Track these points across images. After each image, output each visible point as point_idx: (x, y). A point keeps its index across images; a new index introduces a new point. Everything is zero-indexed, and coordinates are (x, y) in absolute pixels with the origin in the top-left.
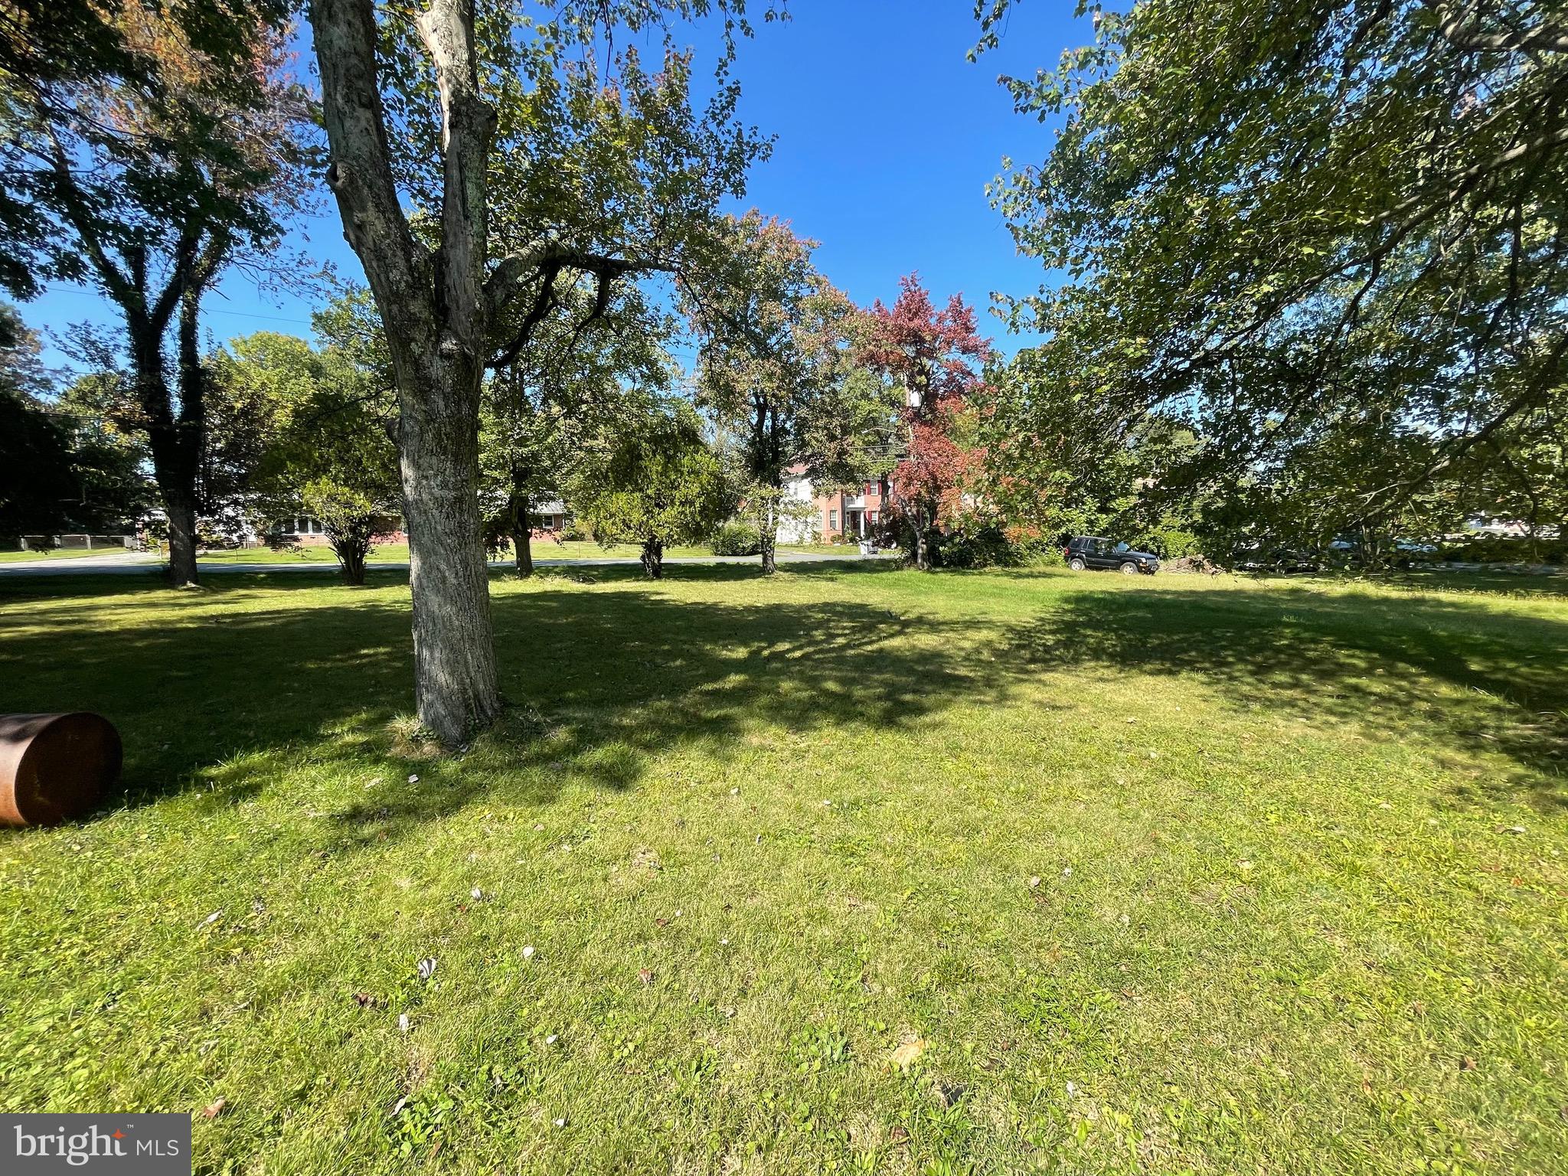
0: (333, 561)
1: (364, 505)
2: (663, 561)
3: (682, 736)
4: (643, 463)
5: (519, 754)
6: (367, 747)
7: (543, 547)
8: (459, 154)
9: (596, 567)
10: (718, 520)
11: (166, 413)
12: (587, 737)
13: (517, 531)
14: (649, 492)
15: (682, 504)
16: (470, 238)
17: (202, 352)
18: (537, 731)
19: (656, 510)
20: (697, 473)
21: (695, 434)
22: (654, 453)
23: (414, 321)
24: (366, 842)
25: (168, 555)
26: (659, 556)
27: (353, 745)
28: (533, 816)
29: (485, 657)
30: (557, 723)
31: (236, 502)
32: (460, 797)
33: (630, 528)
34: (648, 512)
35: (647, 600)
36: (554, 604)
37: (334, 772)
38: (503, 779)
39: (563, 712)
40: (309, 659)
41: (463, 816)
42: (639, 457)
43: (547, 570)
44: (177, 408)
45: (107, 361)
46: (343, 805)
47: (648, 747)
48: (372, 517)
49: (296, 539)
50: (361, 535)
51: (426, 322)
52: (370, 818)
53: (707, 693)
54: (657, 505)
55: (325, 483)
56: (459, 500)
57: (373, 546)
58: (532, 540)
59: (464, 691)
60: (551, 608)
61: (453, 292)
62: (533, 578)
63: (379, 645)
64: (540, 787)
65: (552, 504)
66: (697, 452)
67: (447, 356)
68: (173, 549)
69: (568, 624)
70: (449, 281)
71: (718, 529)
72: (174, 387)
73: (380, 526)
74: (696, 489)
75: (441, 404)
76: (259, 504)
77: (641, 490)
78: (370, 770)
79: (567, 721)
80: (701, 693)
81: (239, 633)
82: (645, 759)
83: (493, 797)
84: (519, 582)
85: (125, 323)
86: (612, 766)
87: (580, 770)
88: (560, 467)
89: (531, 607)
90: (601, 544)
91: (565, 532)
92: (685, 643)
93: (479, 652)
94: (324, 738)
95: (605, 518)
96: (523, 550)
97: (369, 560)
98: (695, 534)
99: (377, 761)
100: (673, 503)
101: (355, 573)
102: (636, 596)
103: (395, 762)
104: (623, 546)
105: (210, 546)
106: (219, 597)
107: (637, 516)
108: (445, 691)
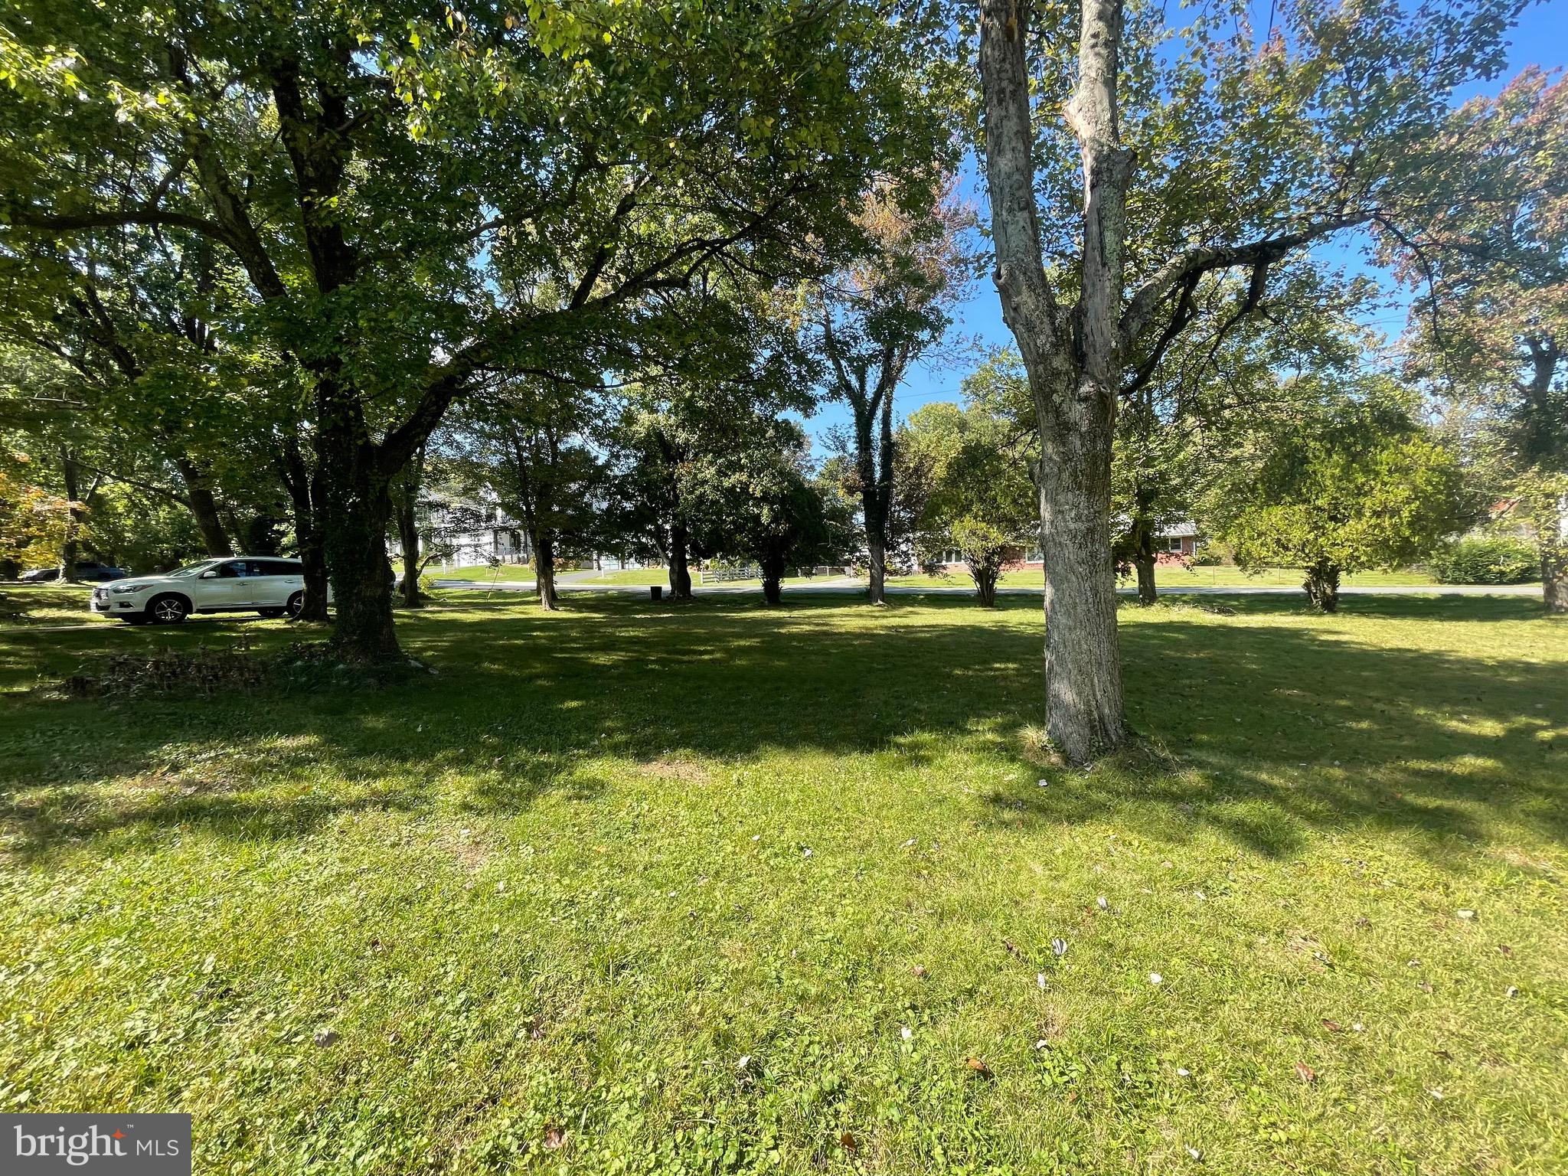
0: (971, 586)
1: (998, 537)
2: (1340, 590)
3: (1370, 819)
4: (1310, 468)
5: (1144, 785)
6: (1002, 748)
7: (1168, 573)
8: (1098, 210)
9: (1237, 596)
10: (1446, 532)
11: (872, 479)
12: (1225, 785)
13: (1140, 557)
14: (1319, 503)
15: (1377, 514)
16: (1107, 283)
17: (894, 429)
18: (1164, 766)
19: (1331, 525)
20: (1405, 471)
21: (1402, 417)
22: (1329, 453)
23: (1056, 374)
24: (1006, 824)
25: (868, 581)
26: (1334, 584)
27: (993, 743)
28: (1160, 851)
29: (1111, 682)
30: (1190, 764)
31: (908, 540)
32: (1085, 813)
33: (1287, 549)
34: (1317, 528)
35: (1313, 640)
36: (1182, 637)
37: (980, 762)
38: (1128, 805)
39: (1195, 754)
40: (956, 666)
41: (1088, 829)
42: (1305, 460)
43: (1174, 598)
44: (878, 475)
45: (844, 448)
46: (988, 790)
47: (1312, 818)
48: (1002, 547)
49: (944, 568)
50: (993, 563)
51: (1067, 373)
52: (1009, 806)
53: (1418, 773)
54: (1333, 518)
55: (968, 521)
56: (1091, 531)
57: (1002, 573)
58: (1156, 565)
59: (1090, 713)
60: (1178, 640)
61: (1091, 338)
62: (1157, 606)
63: (1008, 661)
64: (1168, 823)
65: (1182, 526)
66: (1407, 442)
67: (1086, 399)
68: (872, 576)
69: (1201, 660)
70: (1087, 329)
71: (1446, 546)
72: (877, 459)
73: (1008, 555)
74: (1403, 492)
75: (1078, 443)
76: (923, 540)
77: (1307, 501)
78: (1008, 766)
79: (1201, 765)
80: (1405, 770)
81: (911, 641)
82: (1309, 833)
83: (1117, 820)
84: (1141, 610)
85: (853, 420)
86: (1259, 827)
87: (1215, 820)
88: (1193, 484)
89: (1154, 637)
90: (1244, 569)
91: (1195, 556)
92: (1378, 700)
93: (1106, 677)
94: (970, 732)
95: (1251, 538)
96: (1147, 576)
97: (1000, 586)
98: (1402, 554)
99: (1013, 760)
100: (1359, 514)
101: (987, 597)
102: (1296, 633)
103: (1026, 764)
104: (1276, 571)
105: (891, 574)
106: (896, 612)
107: (1298, 534)
108: (1073, 711)
